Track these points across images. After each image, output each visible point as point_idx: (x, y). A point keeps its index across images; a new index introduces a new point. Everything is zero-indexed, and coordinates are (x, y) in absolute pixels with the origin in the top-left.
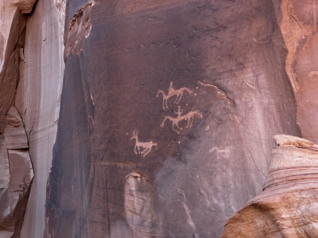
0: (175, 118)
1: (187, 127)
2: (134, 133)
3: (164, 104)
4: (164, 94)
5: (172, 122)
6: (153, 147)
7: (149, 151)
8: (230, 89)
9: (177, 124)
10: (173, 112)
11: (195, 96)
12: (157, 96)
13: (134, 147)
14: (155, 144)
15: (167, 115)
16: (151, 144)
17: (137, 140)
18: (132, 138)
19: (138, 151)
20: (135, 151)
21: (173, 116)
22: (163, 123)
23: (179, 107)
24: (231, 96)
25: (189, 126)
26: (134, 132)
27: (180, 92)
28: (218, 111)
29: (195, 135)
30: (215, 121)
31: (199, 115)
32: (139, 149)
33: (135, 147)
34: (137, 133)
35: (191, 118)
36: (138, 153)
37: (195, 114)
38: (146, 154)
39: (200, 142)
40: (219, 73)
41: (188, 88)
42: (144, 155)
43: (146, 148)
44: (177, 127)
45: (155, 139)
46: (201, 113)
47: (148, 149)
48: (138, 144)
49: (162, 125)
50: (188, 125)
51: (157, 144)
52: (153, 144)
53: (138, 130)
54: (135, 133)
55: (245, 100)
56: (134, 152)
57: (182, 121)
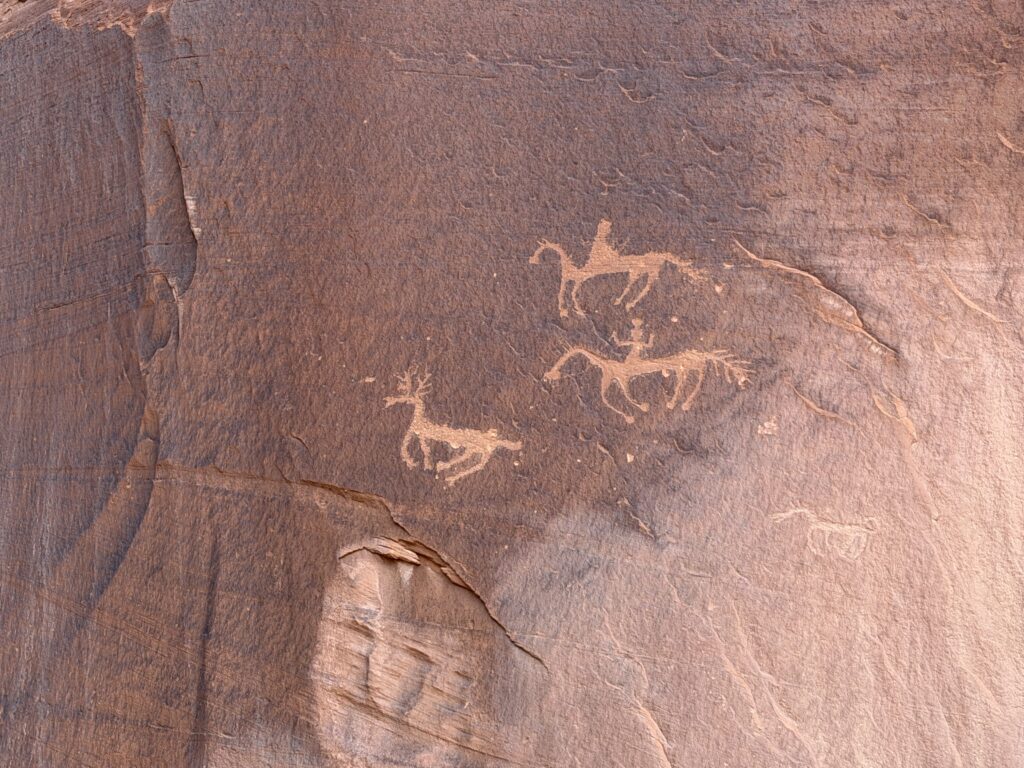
0: (615, 358)
1: (670, 406)
2: (405, 383)
3: (567, 296)
4: (565, 261)
5: (597, 373)
6: (501, 453)
7: (479, 467)
8: (882, 298)
9: (623, 386)
10: (606, 333)
11: (716, 294)
12: (534, 260)
13: (402, 437)
14: (514, 446)
15: (575, 343)
16: (491, 439)
17: (419, 410)
18: (391, 401)
19: (418, 457)
20: (404, 454)
21: (607, 350)
22: (556, 368)
23: (637, 322)
24: (883, 326)
25: (679, 403)
26: (407, 379)
27: (645, 265)
28: (820, 373)
29: (706, 442)
30: (808, 407)
31: (731, 373)
32: (426, 449)
33: (407, 438)
34: (421, 386)
35: (692, 376)
36: (422, 465)
37: (709, 363)
38: (462, 474)
39: (727, 473)
40: (834, 230)
41: (683, 259)
42: (451, 480)
43: (462, 451)
44: (622, 397)
45: (515, 424)
46: (742, 365)
47: (475, 459)
48: (423, 429)
49: (553, 375)
50: (675, 398)
51: (520, 443)
52: (499, 442)
53: (428, 376)
54: (409, 384)
55: (948, 353)
56: (399, 458)
57: (649, 377)
